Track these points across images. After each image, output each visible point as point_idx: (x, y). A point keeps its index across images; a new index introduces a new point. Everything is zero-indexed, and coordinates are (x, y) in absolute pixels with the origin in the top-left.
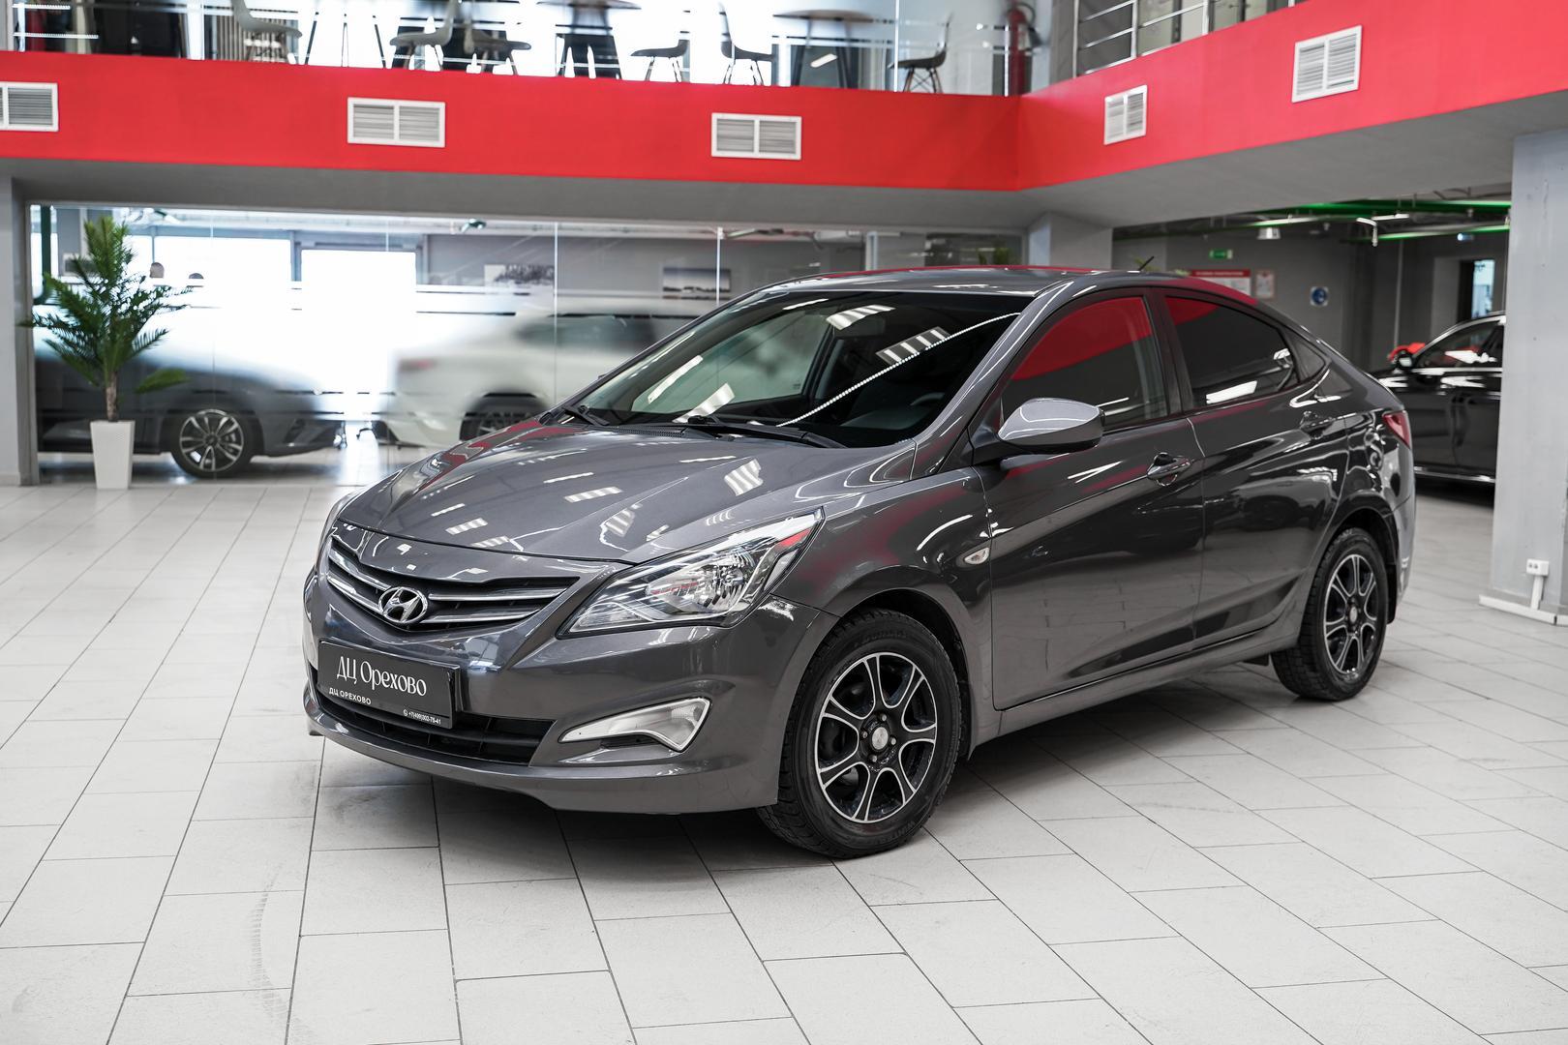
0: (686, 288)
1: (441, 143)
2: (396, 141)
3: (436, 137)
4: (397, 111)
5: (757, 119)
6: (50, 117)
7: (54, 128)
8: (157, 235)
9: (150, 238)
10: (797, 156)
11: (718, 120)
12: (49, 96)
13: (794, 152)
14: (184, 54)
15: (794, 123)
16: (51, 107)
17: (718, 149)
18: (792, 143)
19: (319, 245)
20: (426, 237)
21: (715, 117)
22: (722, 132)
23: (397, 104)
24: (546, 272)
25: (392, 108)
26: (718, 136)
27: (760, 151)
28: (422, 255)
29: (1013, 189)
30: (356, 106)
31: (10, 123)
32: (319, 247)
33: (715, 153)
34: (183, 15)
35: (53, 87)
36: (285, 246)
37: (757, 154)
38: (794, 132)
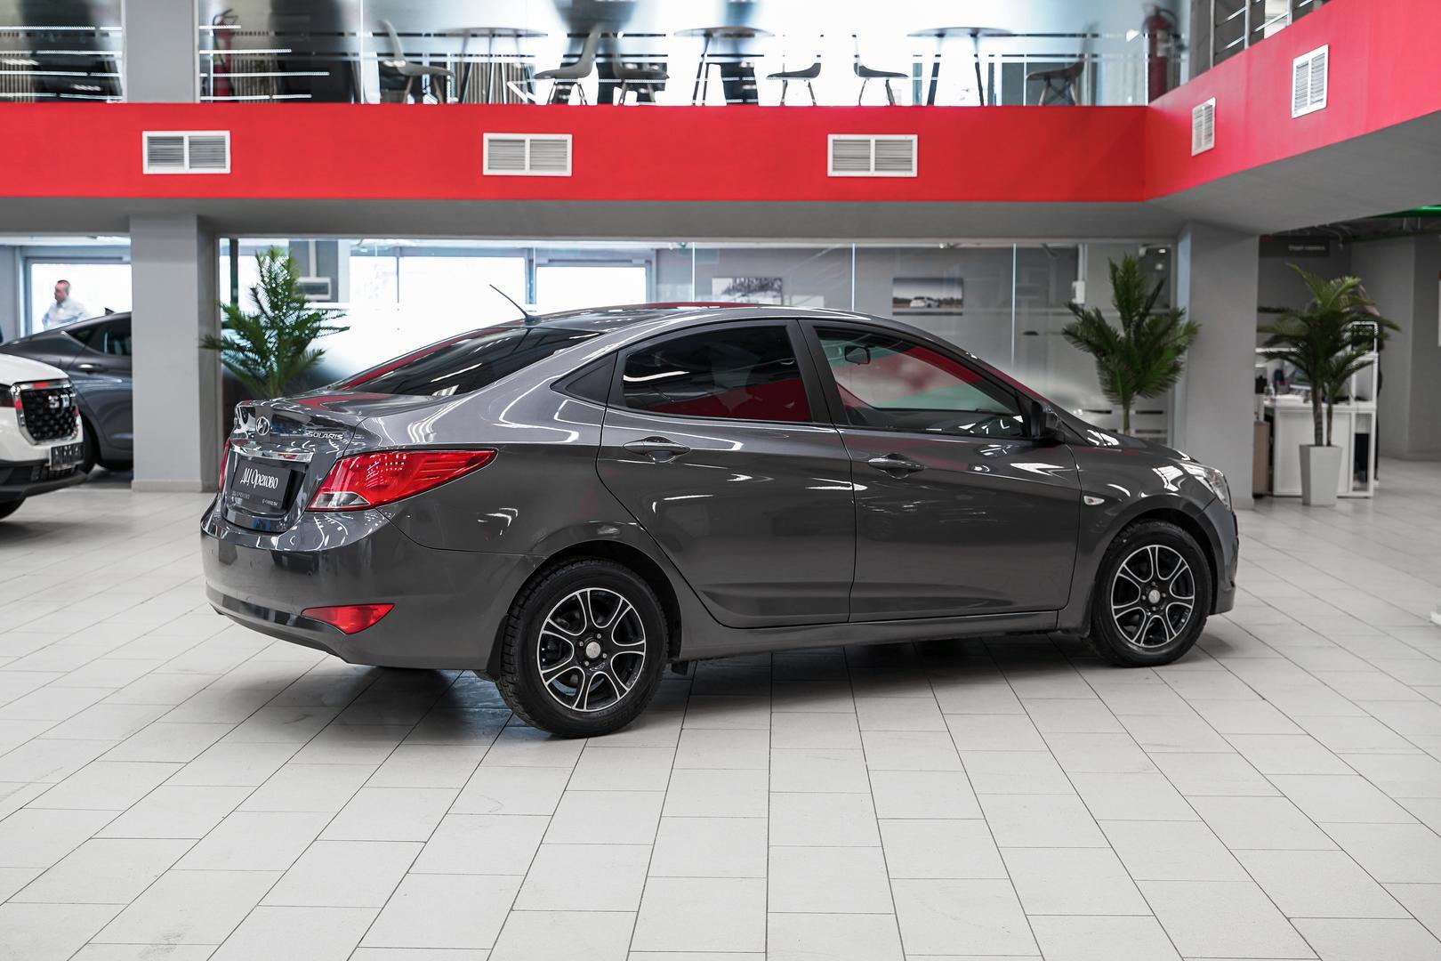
0: (916, 298)
1: (568, 172)
2: (527, 172)
3: (564, 167)
4: (528, 144)
5: (873, 138)
6: (224, 160)
7: (227, 170)
8: (402, 256)
9: (394, 259)
10: (914, 173)
11: (834, 141)
12: (223, 142)
13: (910, 170)
14: (357, 99)
15: (911, 141)
16: (224, 152)
17: (834, 169)
18: (909, 161)
19: (551, 262)
20: (654, 252)
21: (831, 138)
22: (839, 153)
23: (528, 137)
24: (773, 284)
25: (523, 141)
26: (834, 157)
27: (876, 170)
28: (651, 270)
29: (1141, 199)
30: (490, 141)
31: (191, 167)
32: (552, 264)
33: (831, 173)
34: (354, 62)
35: (226, 134)
36: (520, 263)
37: (873, 173)
38: (911, 150)
